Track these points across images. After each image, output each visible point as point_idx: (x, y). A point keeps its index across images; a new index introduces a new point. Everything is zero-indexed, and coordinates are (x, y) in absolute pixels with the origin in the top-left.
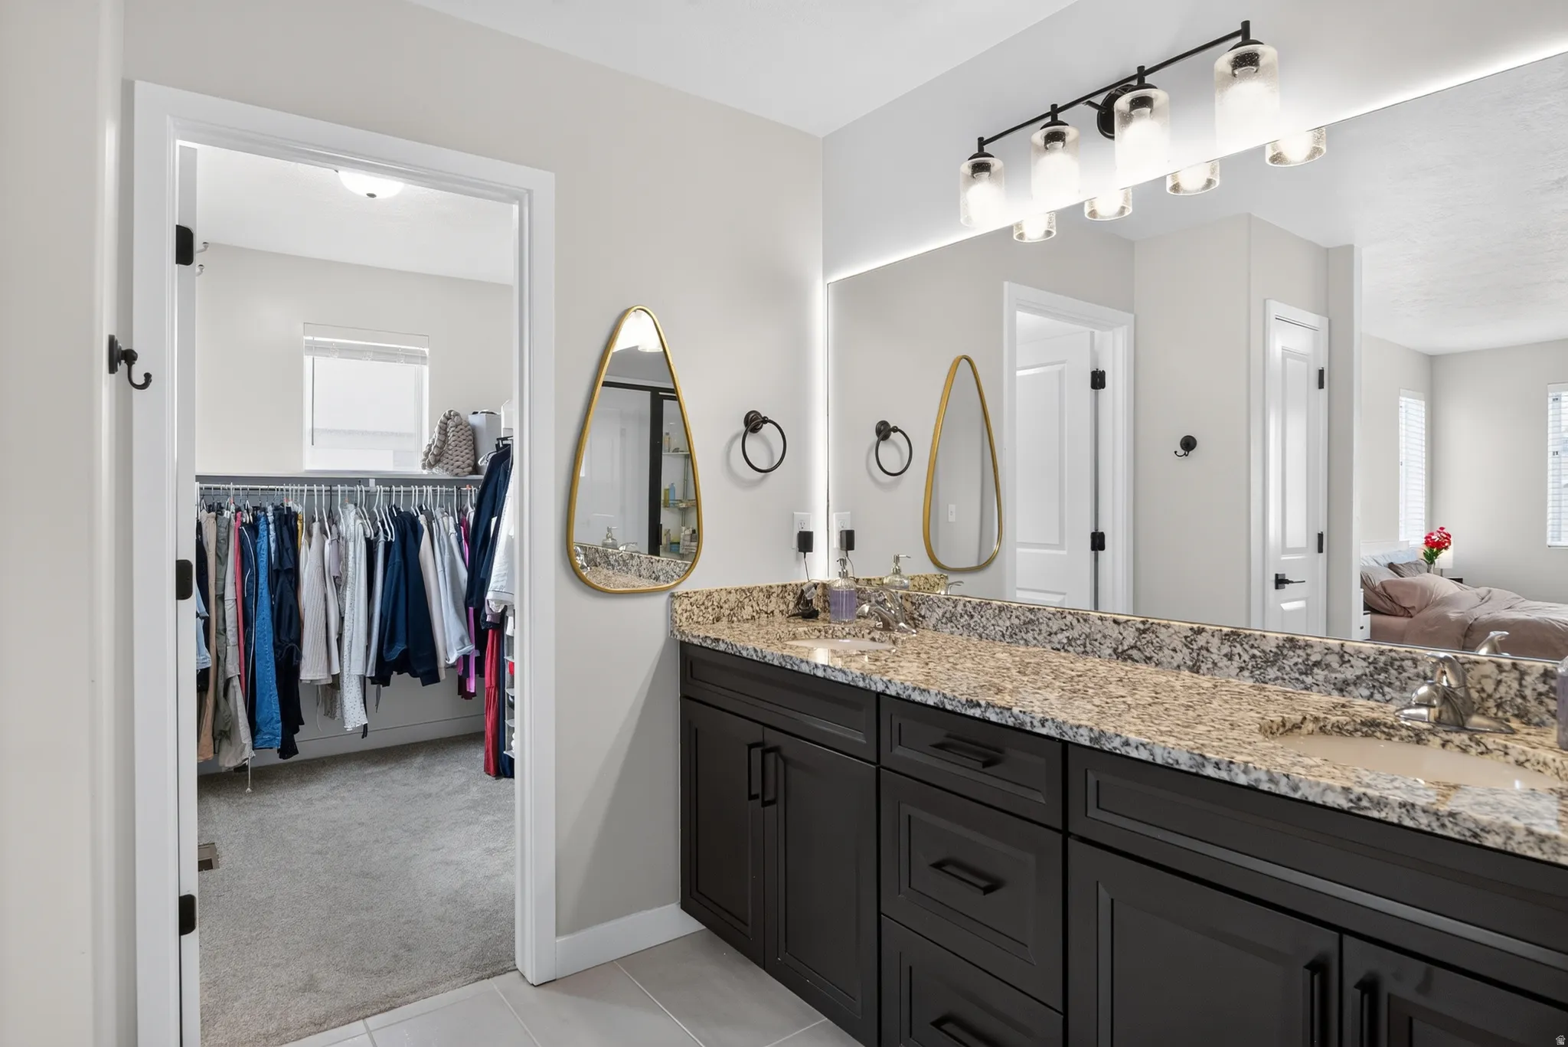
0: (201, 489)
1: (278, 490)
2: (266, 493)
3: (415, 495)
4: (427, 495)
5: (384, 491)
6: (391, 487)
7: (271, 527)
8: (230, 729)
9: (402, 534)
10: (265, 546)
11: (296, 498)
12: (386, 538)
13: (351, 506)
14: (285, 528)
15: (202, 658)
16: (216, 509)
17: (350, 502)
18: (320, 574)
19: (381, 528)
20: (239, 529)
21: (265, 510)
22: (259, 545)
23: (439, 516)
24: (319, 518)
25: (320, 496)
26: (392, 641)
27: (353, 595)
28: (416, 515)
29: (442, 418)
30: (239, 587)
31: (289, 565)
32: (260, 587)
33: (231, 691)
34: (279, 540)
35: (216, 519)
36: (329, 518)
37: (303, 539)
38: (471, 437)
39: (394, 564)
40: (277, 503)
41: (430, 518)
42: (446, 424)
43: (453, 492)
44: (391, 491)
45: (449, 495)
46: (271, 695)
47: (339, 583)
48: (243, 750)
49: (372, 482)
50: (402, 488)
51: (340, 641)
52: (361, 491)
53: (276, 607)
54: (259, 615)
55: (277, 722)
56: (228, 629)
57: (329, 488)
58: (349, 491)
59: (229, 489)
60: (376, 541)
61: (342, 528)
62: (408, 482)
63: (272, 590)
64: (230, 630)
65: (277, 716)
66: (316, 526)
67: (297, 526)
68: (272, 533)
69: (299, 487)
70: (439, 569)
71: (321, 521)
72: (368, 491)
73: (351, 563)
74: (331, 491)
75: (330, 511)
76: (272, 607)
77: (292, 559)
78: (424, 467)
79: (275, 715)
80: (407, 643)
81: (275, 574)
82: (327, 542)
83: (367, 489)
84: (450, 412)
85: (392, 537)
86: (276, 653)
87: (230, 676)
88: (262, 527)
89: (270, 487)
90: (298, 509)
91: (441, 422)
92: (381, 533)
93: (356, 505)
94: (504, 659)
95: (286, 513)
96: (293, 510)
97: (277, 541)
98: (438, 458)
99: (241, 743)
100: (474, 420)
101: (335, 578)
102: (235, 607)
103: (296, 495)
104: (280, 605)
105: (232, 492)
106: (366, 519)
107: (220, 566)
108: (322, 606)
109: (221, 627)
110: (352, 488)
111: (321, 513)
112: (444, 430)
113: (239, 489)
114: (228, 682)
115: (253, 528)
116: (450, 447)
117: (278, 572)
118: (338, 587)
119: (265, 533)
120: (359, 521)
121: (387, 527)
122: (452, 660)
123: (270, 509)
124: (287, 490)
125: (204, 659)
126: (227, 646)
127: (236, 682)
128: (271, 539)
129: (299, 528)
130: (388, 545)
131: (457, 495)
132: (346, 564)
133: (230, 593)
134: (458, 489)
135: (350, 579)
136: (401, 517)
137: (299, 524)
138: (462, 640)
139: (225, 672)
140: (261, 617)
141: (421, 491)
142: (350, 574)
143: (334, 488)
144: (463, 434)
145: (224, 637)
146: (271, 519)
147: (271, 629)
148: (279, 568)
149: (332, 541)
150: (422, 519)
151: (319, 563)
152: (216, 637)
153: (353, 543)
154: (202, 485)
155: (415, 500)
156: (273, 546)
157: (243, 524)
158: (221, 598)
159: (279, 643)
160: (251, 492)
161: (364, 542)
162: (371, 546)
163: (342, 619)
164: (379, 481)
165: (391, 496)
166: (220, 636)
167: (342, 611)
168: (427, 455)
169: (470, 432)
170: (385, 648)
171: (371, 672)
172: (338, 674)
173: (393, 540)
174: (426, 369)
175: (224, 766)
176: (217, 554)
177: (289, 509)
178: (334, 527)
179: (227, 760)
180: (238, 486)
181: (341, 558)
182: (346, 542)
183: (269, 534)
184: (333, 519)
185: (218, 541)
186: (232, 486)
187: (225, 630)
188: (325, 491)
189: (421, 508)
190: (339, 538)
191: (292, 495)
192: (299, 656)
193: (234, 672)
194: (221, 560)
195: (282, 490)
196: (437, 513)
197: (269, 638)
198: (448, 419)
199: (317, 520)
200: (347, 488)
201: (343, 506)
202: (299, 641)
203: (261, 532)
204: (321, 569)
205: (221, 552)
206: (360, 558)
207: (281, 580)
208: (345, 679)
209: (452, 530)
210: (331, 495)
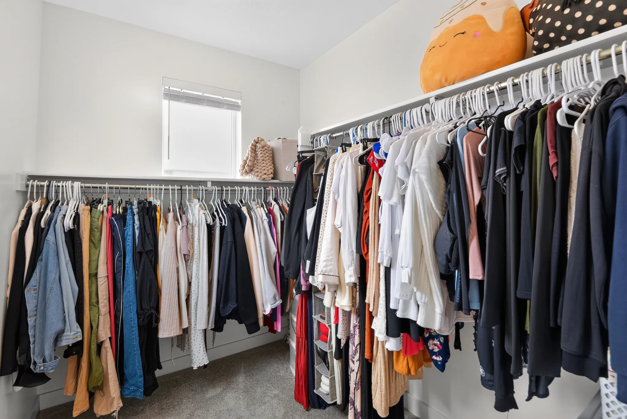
0: (82, 187)
1: (142, 189)
2: (133, 191)
3: (238, 194)
4: (245, 194)
5: (218, 190)
6: (222, 187)
7: (136, 217)
8: (102, 384)
9: (232, 221)
10: (130, 233)
11: (156, 196)
12: (221, 224)
13: (196, 201)
14: (147, 217)
15: (73, 333)
16: (93, 204)
17: (195, 198)
18: (174, 254)
19: (217, 216)
20: (110, 219)
21: (132, 204)
22: (126, 232)
23: (254, 207)
24: (173, 209)
25: (173, 194)
26: (226, 301)
27: (198, 267)
28: (239, 207)
29: (252, 142)
30: (110, 267)
31: (149, 247)
32: (126, 266)
33: (103, 351)
34: (142, 228)
35: (91, 211)
36: (180, 208)
37: (161, 226)
38: (271, 155)
39: (227, 242)
40: (142, 199)
41: (249, 209)
42: (256, 146)
43: (262, 190)
44: (222, 190)
45: (259, 193)
46: (135, 355)
47: (187, 258)
48: (112, 404)
49: (209, 184)
50: (229, 188)
51: (188, 300)
52: (202, 190)
53: (139, 282)
54: (125, 290)
55: (140, 377)
56: (100, 301)
57: (179, 188)
58: (194, 190)
59: (104, 188)
60: (214, 225)
61: (190, 217)
62: (233, 184)
63: (136, 267)
64: (102, 303)
65: (140, 372)
66: (171, 215)
67: (156, 215)
68: (137, 222)
69: (158, 187)
70: (258, 245)
71: (174, 211)
72: (207, 190)
73: (196, 243)
74: (181, 189)
75: (181, 203)
76: (136, 282)
77: (152, 243)
78: (242, 174)
79: (138, 371)
80: (237, 301)
81: (138, 255)
82: (179, 227)
83: (207, 188)
84: (258, 138)
85: (225, 223)
86: (138, 319)
87: (101, 340)
88: (129, 217)
89: (137, 186)
90: (157, 202)
91: (252, 145)
92: (217, 220)
93: (199, 199)
94: (312, 318)
95: (147, 206)
96: (153, 204)
97: (140, 228)
98: (251, 168)
99: (111, 396)
100: (273, 143)
101: (184, 255)
102: (107, 281)
103: (156, 193)
104: (142, 282)
105: (107, 191)
106: (206, 210)
107: (93, 250)
108: (176, 276)
109: (94, 301)
110: (195, 188)
111: (174, 206)
112: (254, 150)
113: (113, 188)
114: (100, 346)
115: (122, 218)
116: (259, 161)
117: (140, 253)
118: (186, 261)
119: (131, 222)
120: (202, 212)
121: (221, 215)
122: (268, 312)
123: (135, 202)
124: (150, 189)
125: (75, 334)
126: (99, 315)
127: (107, 344)
128: (136, 227)
129: (158, 217)
130: (222, 228)
131: (264, 194)
132: (193, 244)
133: (103, 271)
134: (264, 188)
135: (196, 256)
136: (231, 208)
137: (158, 214)
138: (275, 298)
139: (97, 337)
140: (127, 290)
141: (242, 191)
142: (196, 252)
143: (183, 188)
144: (267, 153)
145: (96, 309)
146: (136, 211)
147: (135, 300)
148: (143, 250)
149: (182, 227)
150: (244, 209)
151: (174, 245)
152: (90, 309)
153: (198, 228)
154: (83, 185)
155: (238, 196)
156: (137, 232)
157: (113, 215)
158: (94, 276)
159: (142, 312)
160: (122, 191)
161: (206, 227)
162: (210, 229)
163: (190, 284)
164: (214, 183)
165: (222, 194)
166: (94, 308)
167: (190, 277)
168: (244, 167)
169: (271, 152)
170: (221, 306)
171: (211, 325)
172: (187, 328)
173: (226, 225)
174: (239, 114)
175: (98, 414)
176: (91, 240)
177: (150, 203)
178: (183, 216)
179: (99, 410)
180: (111, 186)
181: (190, 239)
182: (192, 227)
183: (134, 223)
184: (183, 209)
185: (91, 230)
186: (107, 185)
187: (98, 302)
188: (177, 190)
189: (242, 202)
190: (188, 224)
191: (153, 193)
192: (158, 320)
193: (105, 336)
194: (94, 244)
195: (146, 189)
196: (253, 204)
197: (134, 308)
198: (257, 143)
199: (171, 210)
200: (192, 188)
201: (189, 200)
202: (157, 309)
203: (128, 220)
204: (174, 249)
205: (95, 239)
206: (203, 239)
207: (143, 259)
208: (193, 332)
209: (265, 217)
210: (181, 193)
